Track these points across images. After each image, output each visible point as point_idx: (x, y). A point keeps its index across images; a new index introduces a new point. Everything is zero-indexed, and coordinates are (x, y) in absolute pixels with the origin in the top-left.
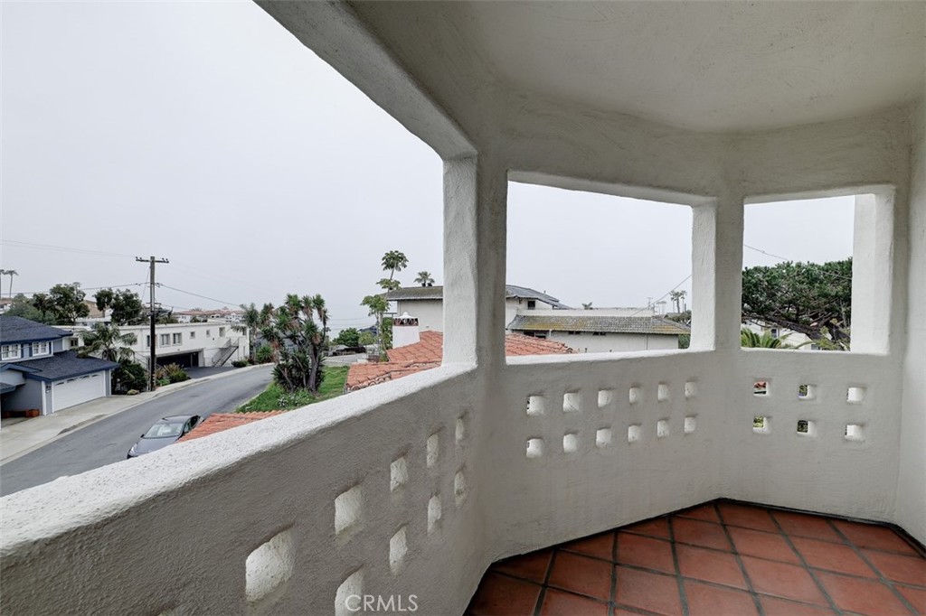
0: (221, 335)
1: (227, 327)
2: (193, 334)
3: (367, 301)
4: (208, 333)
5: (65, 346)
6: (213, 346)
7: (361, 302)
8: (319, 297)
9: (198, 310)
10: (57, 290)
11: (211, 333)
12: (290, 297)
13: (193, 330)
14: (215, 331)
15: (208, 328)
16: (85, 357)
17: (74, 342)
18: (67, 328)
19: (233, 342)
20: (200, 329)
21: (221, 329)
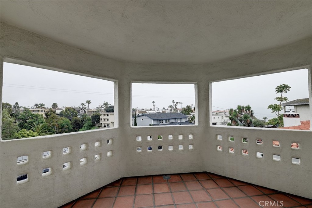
0: (222, 118)
1: (224, 116)
2: (214, 118)
3: (270, 107)
4: (218, 118)
5: (187, 120)
6: (219, 122)
7: (268, 107)
8: (249, 106)
9: (218, 111)
10: (187, 107)
11: (219, 118)
12: (238, 106)
13: (214, 117)
14: (220, 117)
15: (218, 116)
16: (190, 122)
17: (189, 119)
18: (188, 115)
19: (226, 121)
20: (216, 117)
21: (222, 117)
